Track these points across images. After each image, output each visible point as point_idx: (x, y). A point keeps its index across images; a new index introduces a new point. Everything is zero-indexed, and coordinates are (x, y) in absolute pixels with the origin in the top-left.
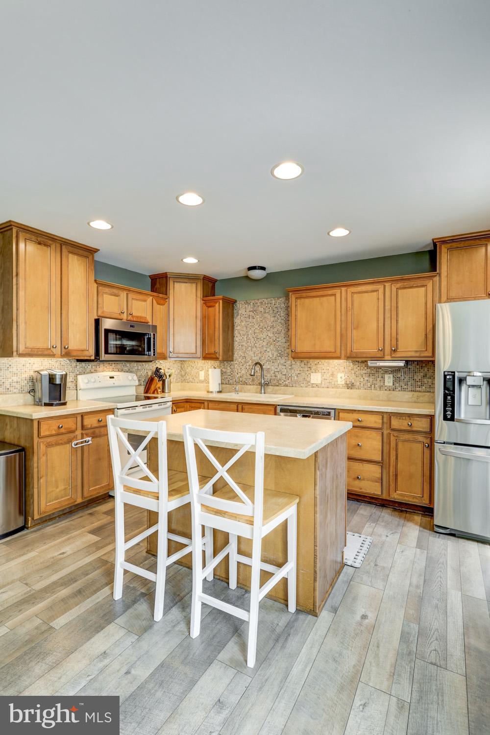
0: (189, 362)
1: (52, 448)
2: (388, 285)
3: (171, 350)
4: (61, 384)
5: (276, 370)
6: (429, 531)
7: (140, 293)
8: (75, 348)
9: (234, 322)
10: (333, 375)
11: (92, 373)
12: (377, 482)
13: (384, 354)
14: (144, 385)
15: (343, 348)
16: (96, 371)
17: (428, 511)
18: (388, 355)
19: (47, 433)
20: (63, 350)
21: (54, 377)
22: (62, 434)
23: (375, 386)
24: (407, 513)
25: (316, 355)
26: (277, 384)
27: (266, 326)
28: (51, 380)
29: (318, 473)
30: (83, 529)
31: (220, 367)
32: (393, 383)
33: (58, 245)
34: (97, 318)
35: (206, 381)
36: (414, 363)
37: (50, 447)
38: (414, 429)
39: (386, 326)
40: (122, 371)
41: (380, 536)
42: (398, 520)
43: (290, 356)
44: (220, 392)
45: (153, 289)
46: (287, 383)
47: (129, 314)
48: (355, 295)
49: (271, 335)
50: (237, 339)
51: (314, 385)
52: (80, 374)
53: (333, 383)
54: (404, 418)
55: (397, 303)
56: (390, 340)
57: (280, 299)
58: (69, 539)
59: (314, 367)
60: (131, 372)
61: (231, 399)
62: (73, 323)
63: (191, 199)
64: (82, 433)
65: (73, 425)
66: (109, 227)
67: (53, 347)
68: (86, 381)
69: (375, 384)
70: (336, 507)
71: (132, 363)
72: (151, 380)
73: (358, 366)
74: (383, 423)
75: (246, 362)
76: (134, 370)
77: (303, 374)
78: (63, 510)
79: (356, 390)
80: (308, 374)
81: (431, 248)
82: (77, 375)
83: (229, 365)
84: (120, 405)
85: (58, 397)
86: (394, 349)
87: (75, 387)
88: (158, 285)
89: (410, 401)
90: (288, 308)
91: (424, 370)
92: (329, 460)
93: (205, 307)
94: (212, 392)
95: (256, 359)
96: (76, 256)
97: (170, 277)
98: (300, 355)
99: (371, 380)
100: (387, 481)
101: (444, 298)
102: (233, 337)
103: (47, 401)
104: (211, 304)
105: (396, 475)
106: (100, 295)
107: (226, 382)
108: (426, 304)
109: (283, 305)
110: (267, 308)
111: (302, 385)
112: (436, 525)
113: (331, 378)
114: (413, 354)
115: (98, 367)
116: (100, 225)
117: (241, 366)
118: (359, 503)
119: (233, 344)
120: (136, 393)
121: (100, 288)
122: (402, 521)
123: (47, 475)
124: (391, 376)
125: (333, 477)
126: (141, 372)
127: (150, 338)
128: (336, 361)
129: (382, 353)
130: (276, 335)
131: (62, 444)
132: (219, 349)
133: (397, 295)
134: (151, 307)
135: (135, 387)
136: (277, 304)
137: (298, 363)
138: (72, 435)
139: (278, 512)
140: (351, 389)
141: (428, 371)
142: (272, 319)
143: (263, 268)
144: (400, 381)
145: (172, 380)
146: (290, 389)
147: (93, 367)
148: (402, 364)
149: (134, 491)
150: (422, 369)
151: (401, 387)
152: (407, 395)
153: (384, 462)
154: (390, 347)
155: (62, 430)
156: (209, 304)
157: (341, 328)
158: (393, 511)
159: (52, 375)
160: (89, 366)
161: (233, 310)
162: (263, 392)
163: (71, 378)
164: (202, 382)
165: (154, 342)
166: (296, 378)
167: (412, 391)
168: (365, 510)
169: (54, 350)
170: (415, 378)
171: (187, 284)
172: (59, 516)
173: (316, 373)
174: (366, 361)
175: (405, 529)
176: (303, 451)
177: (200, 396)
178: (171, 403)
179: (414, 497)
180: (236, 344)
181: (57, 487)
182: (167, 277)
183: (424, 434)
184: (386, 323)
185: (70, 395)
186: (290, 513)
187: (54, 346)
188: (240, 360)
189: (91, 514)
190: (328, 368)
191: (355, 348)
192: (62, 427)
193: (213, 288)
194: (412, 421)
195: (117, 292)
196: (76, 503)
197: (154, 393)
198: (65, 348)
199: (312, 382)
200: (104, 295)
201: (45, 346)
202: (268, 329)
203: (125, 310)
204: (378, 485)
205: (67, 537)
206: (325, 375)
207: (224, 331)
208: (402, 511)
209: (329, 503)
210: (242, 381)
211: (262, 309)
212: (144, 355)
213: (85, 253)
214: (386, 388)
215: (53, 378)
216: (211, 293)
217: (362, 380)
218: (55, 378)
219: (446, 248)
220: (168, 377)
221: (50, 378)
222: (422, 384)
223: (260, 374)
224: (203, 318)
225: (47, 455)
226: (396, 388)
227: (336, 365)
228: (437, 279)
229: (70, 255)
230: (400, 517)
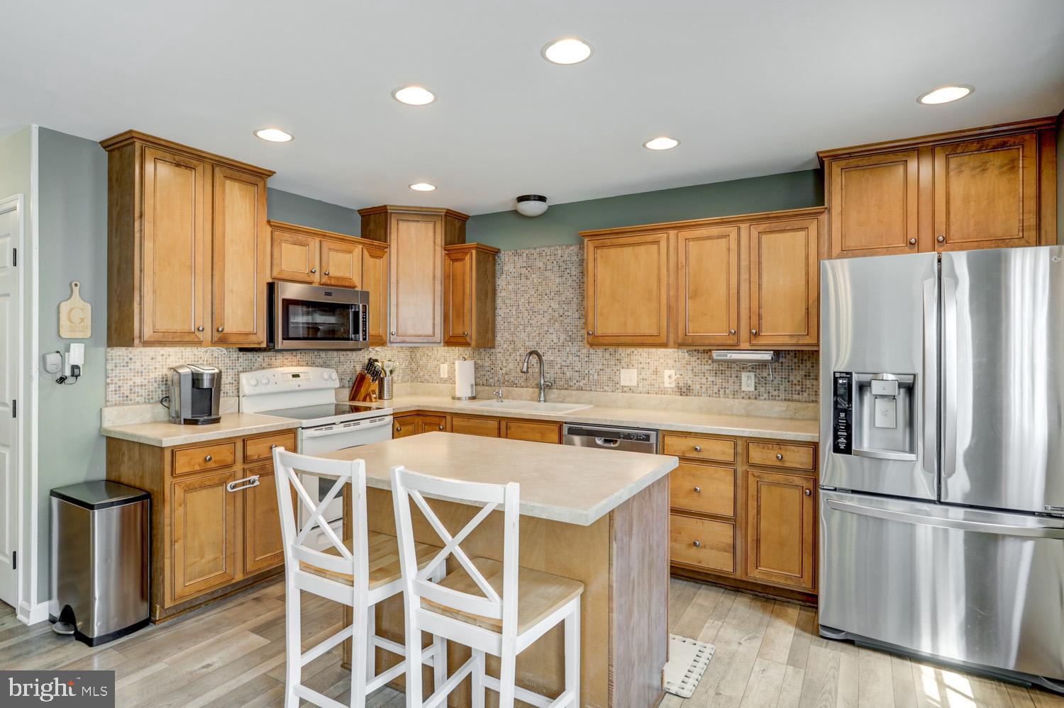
0: (424, 350)
1: (195, 493)
2: (744, 227)
3: (393, 330)
4: (211, 389)
5: (564, 364)
6: (810, 636)
7: (343, 239)
8: (235, 330)
9: (497, 285)
10: (656, 372)
11: (264, 368)
12: (726, 551)
13: (738, 340)
14: (349, 387)
15: (671, 329)
16: (270, 366)
17: (810, 600)
18: (745, 342)
19: (187, 469)
20: (216, 334)
21: (200, 378)
22: (211, 470)
23: (725, 391)
24: (775, 604)
25: (627, 340)
26: (566, 386)
27: (548, 292)
28: (196, 382)
29: (615, 545)
30: (242, 626)
31: (472, 358)
32: (756, 386)
33: (209, 168)
34: (270, 281)
35: (451, 379)
36: (789, 354)
37: (191, 492)
38: (788, 464)
39: (741, 295)
40: (313, 364)
41: (728, 643)
42: (761, 615)
43: (586, 342)
44: (473, 398)
45: (366, 233)
46: (581, 384)
47: (323, 273)
48: (691, 243)
49: (556, 306)
50: (501, 312)
51: (625, 389)
52: (244, 371)
53: (657, 385)
54: (770, 446)
55: (759, 257)
56: (748, 317)
57: (571, 248)
58: (219, 641)
59: (626, 360)
60: (328, 366)
61: (488, 411)
62: (232, 291)
63: (415, 96)
64: (244, 469)
65: (229, 456)
66: (288, 138)
67: (198, 329)
68: (253, 382)
69: (725, 388)
70: (650, 601)
71: (330, 353)
72: (360, 380)
73: (698, 359)
74: (736, 454)
75: (515, 350)
76: (333, 362)
77: (608, 370)
78: (212, 593)
79: (694, 397)
80: (615, 370)
81: (816, 165)
82: (239, 372)
83: (488, 355)
84: (305, 423)
85: (207, 409)
86: (754, 331)
87: (236, 393)
88: (372, 226)
89: (784, 417)
90: (582, 262)
91: (806, 366)
92: (635, 523)
93: (448, 261)
94: (459, 399)
95: (532, 345)
96: (236, 183)
97: (391, 213)
98: (601, 340)
99: (719, 381)
100: (744, 549)
101: (836, 250)
102: (494, 309)
103: (189, 416)
104: (459, 256)
105: (758, 541)
106: (275, 244)
107: (483, 383)
108: (807, 258)
109: (575, 258)
110: (549, 263)
111: (606, 388)
112: (821, 625)
113: (654, 377)
114: (787, 340)
115: (274, 358)
116: (274, 135)
117: (507, 357)
118: (697, 585)
119: (494, 321)
120: (336, 399)
121: (277, 233)
122: (766, 618)
123: (185, 537)
124: (752, 375)
125: (643, 551)
126: (345, 367)
127: (358, 312)
128: (661, 351)
129: (735, 338)
130: (563, 306)
131: (210, 486)
132: (471, 328)
133: (759, 243)
134: (360, 261)
135: (334, 391)
136: (566, 256)
137: (600, 351)
138: (227, 472)
139: (545, 611)
140: (687, 395)
141: (813, 367)
142: (558, 280)
143: (542, 199)
144: (766, 384)
145: (395, 378)
146: (587, 395)
147: (266, 359)
148: (767, 356)
149: (316, 571)
150: (802, 363)
151: (769, 393)
152: (779, 407)
153: (739, 519)
154: (748, 328)
155: (211, 465)
156: (454, 256)
157: (668, 295)
158: (752, 599)
159: (197, 374)
160: (259, 358)
161: (494, 265)
162: (542, 399)
163: (230, 378)
164: (444, 381)
165: (364, 318)
166: (596, 377)
167: (785, 400)
168: (706, 598)
169: (200, 335)
170: (791, 378)
171: (419, 224)
172: (206, 603)
173: (628, 368)
174: (710, 350)
175: (771, 631)
176: (585, 512)
177: (439, 405)
178: (392, 417)
179: (787, 577)
180: (499, 320)
181: (202, 557)
182: (386, 212)
183: (804, 473)
184: (742, 289)
185: (226, 405)
186: (569, 610)
187: (201, 329)
188: (505, 346)
189: (257, 599)
190: (648, 360)
191: (691, 330)
192: (210, 459)
193: (462, 230)
194: (783, 452)
195: (304, 239)
196: (234, 581)
197: (364, 400)
198: (218, 330)
199: (623, 383)
200: (283, 245)
201: (186, 328)
202: (550, 297)
203: (317, 268)
204: (729, 556)
205: (219, 636)
206: (643, 373)
207: (478, 299)
208: (768, 600)
209: (635, 594)
210: (508, 381)
211: (541, 265)
212: (348, 339)
213: (253, 179)
214: (743, 394)
215: (198, 380)
216: (458, 239)
217: (704, 381)
218: (202, 380)
219: (838, 167)
220: (388, 373)
221: (193, 379)
222: (802, 388)
223: (537, 370)
224: (445, 278)
225: (186, 505)
226: (759, 395)
227: (662, 356)
228: (825, 217)
229: (228, 182)
230: (764, 609)
